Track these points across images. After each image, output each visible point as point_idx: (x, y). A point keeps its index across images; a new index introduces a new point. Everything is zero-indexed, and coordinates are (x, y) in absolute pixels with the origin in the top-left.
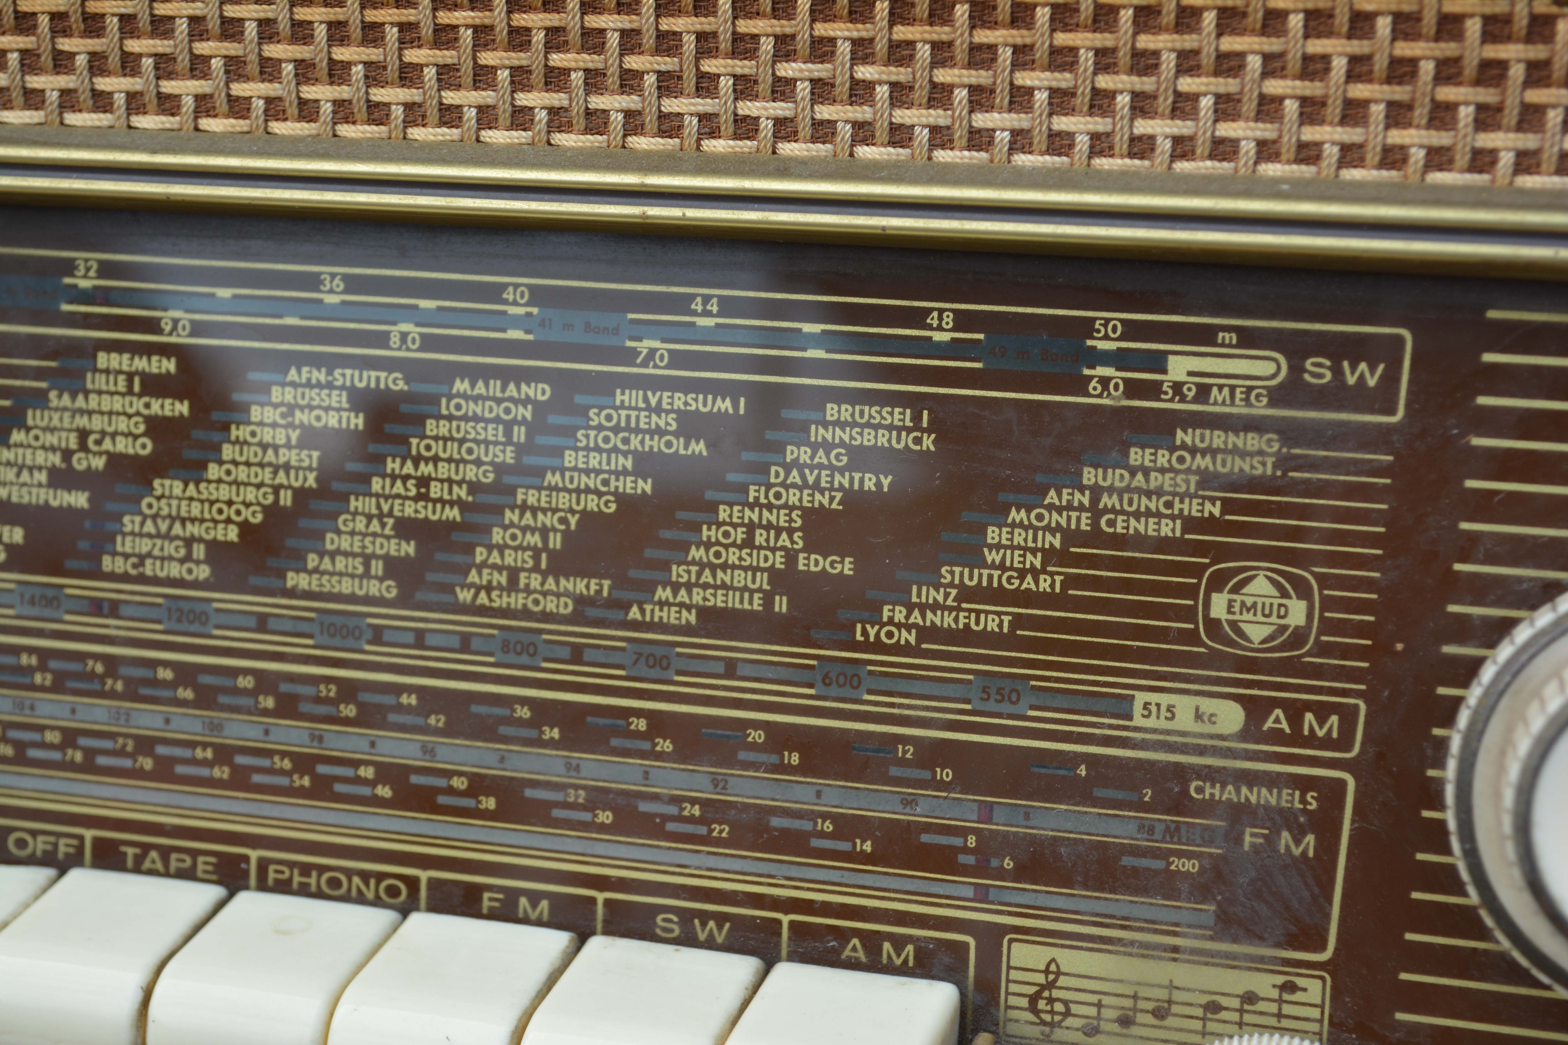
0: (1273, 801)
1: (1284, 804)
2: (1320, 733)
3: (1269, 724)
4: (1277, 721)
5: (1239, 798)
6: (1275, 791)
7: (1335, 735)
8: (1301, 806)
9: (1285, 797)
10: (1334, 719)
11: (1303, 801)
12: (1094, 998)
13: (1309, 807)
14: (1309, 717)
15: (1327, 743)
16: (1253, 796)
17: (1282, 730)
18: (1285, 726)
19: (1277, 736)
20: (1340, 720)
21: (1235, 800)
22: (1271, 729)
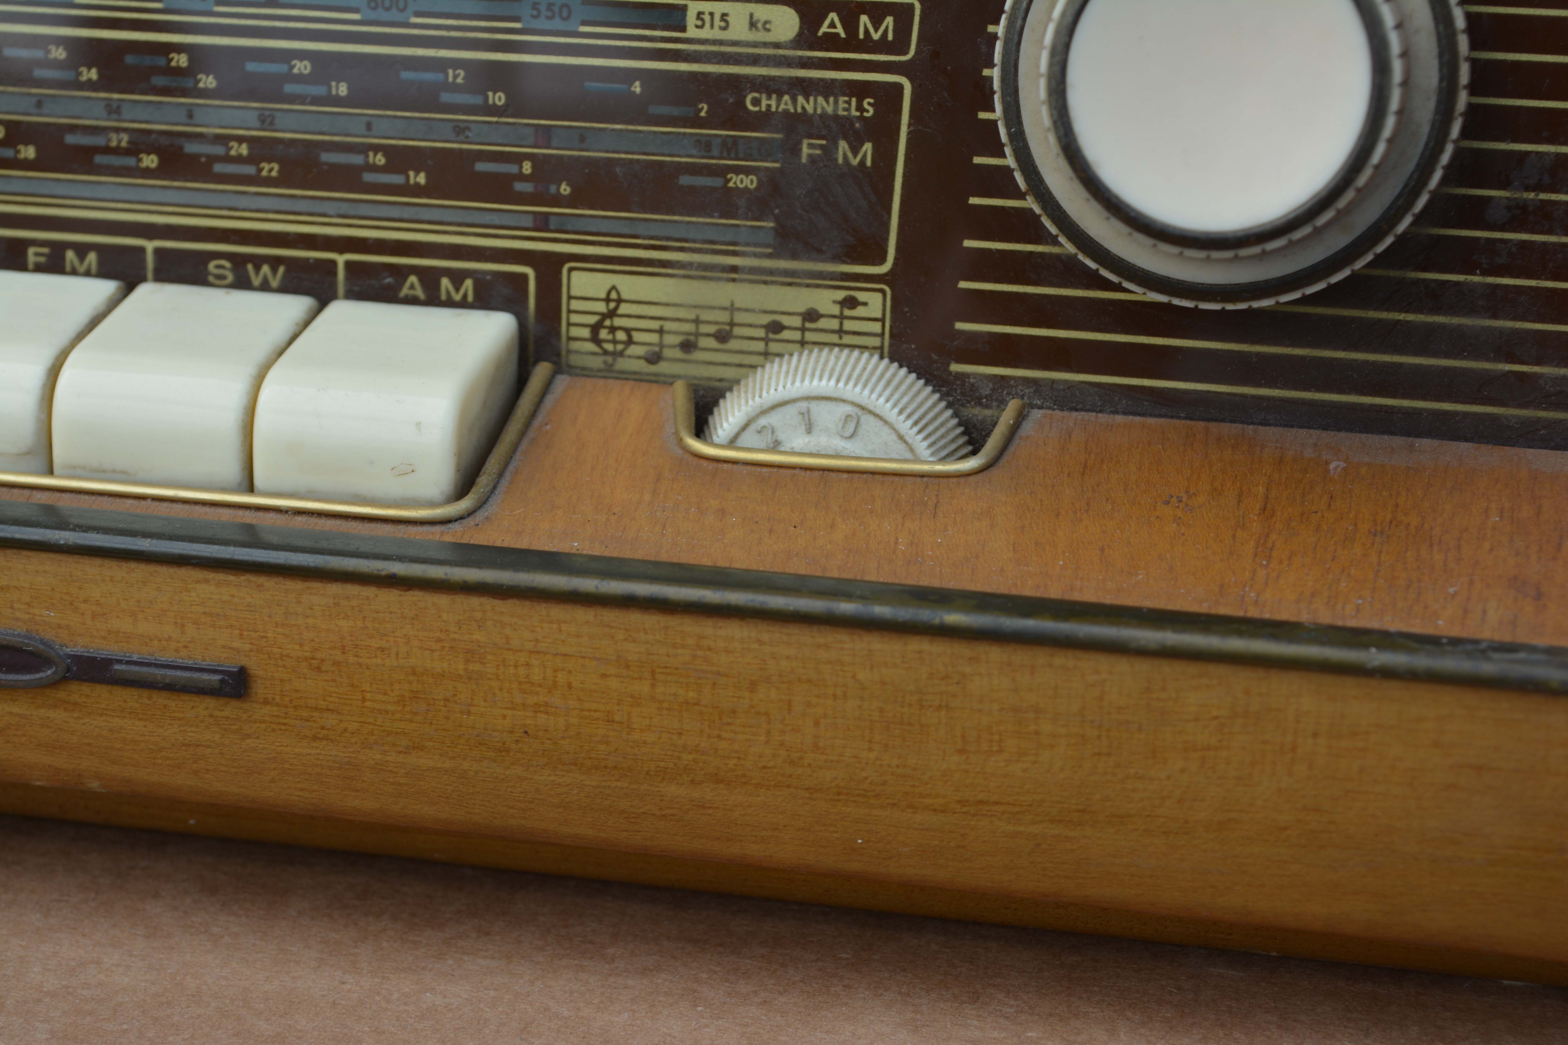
0: (830, 110)
1: (841, 113)
2: (876, 36)
3: (824, 29)
4: (832, 25)
5: (795, 109)
6: (831, 99)
7: (890, 37)
8: (858, 114)
9: (842, 105)
10: (889, 21)
11: (860, 108)
12: (655, 325)
13: (865, 114)
14: (864, 19)
15: (882, 46)
16: (809, 105)
17: (837, 34)
18: (840, 30)
19: (831, 42)
20: (895, 21)
21: (792, 110)
22: (825, 34)
